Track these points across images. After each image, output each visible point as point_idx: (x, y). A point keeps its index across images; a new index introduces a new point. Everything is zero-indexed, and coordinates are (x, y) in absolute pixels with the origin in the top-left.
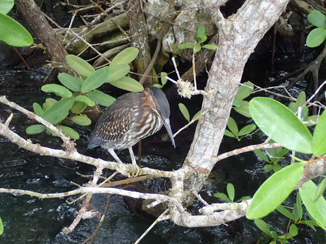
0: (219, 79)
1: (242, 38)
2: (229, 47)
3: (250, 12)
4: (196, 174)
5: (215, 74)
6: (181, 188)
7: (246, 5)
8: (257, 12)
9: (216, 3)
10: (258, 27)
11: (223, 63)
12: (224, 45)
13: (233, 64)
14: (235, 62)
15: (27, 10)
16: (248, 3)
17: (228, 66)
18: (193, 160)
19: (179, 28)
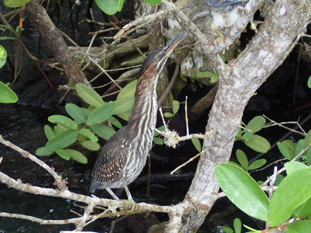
0: (219, 120)
1: (240, 83)
2: (228, 91)
3: (249, 60)
4: (195, 210)
5: (215, 115)
6: (178, 224)
7: (246, 52)
8: (256, 60)
9: (214, 51)
10: (257, 73)
11: (223, 106)
12: (224, 89)
13: (232, 107)
14: (234, 105)
15: (46, 32)
16: (248, 49)
17: (226, 109)
18: (194, 196)
19: (198, 54)
